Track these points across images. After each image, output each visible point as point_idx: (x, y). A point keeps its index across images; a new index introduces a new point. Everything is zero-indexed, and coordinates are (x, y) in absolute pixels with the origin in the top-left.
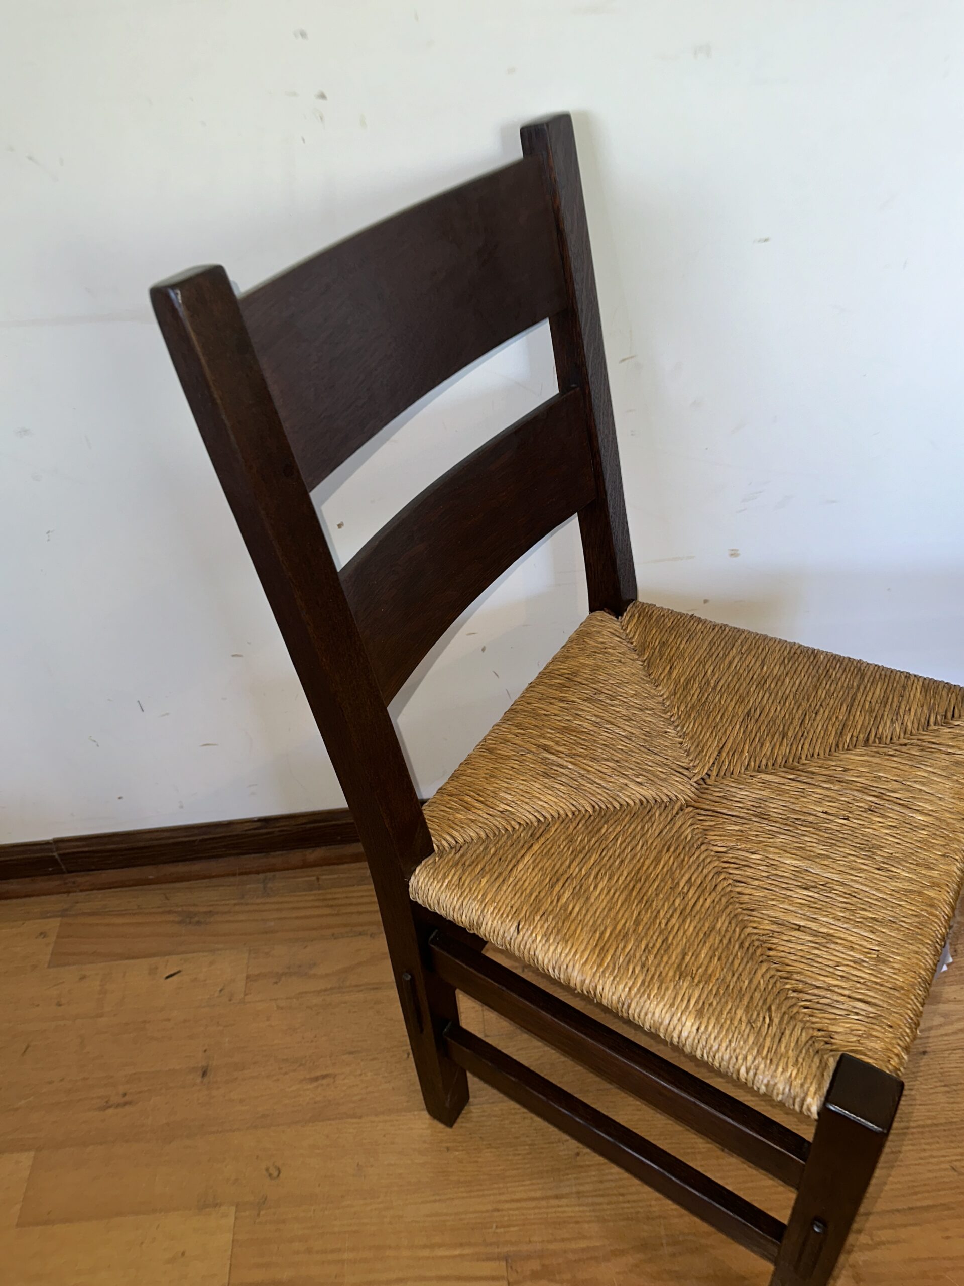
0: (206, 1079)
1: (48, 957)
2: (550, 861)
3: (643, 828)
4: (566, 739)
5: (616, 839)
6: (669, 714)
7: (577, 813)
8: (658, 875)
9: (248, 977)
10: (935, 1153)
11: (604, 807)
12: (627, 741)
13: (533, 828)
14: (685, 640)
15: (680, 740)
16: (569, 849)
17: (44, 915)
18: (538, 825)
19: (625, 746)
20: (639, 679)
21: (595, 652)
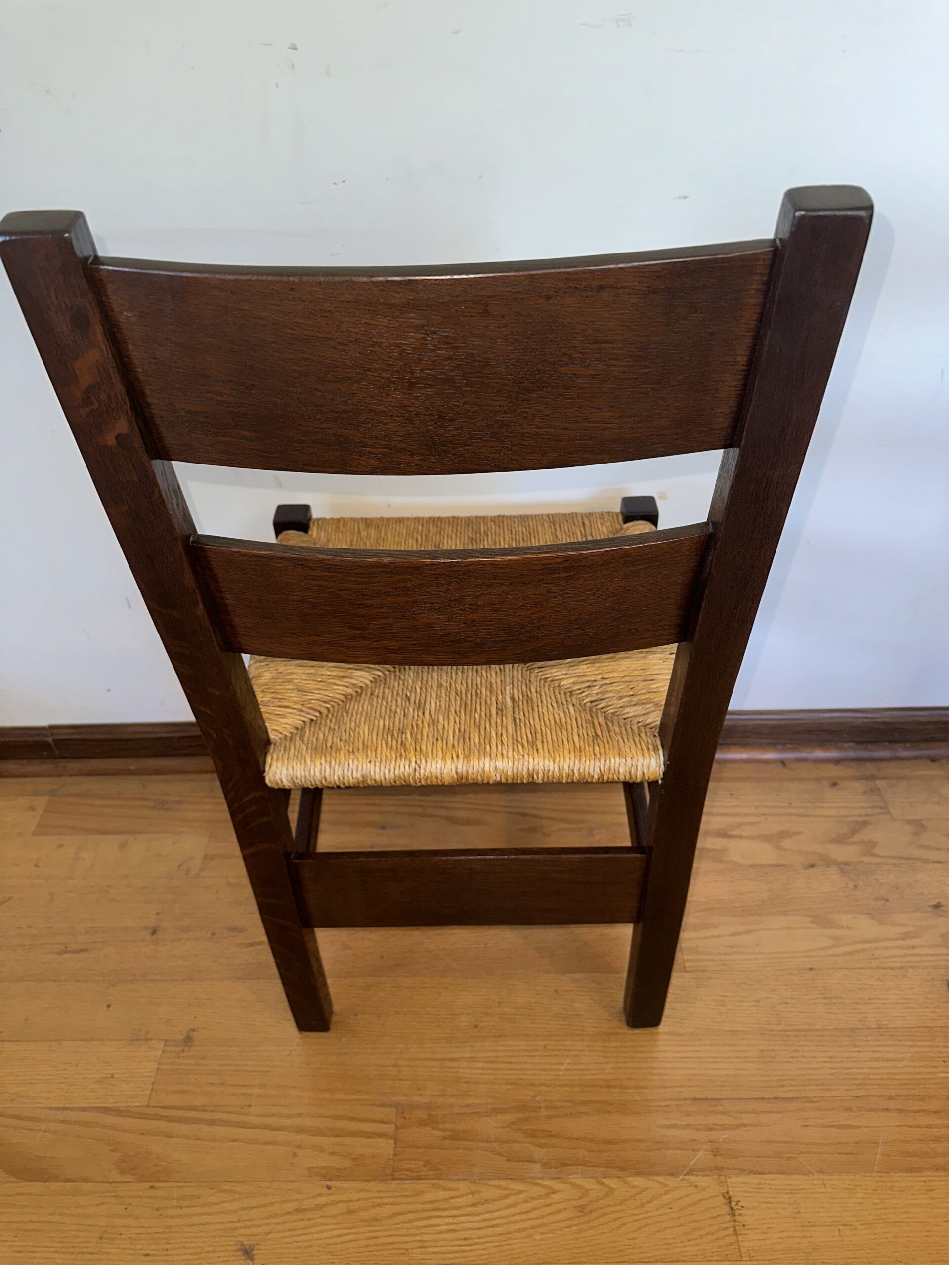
0: (154, 937)
1: (33, 828)
9: (205, 857)
10: (806, 1054)
17: (36, 793)
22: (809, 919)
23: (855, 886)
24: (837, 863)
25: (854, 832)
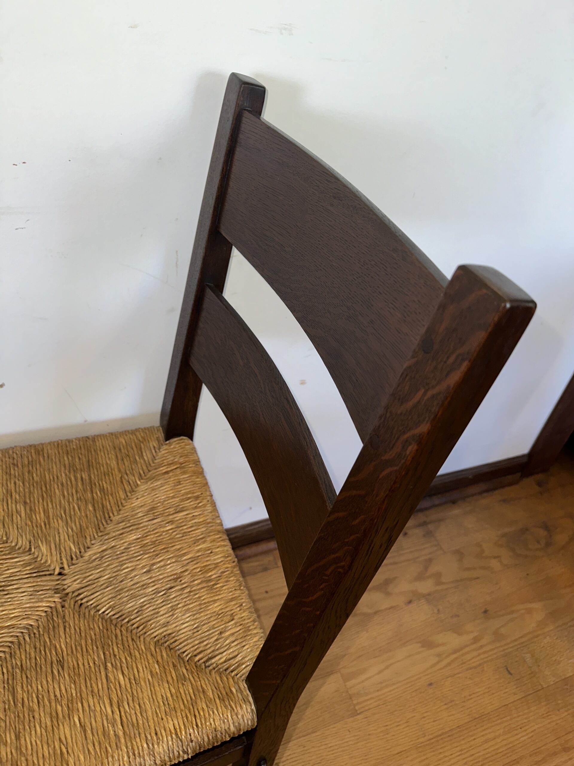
22: (420, 645)
23: (438, 610)
24: (424, 596)
25: (426, 568)
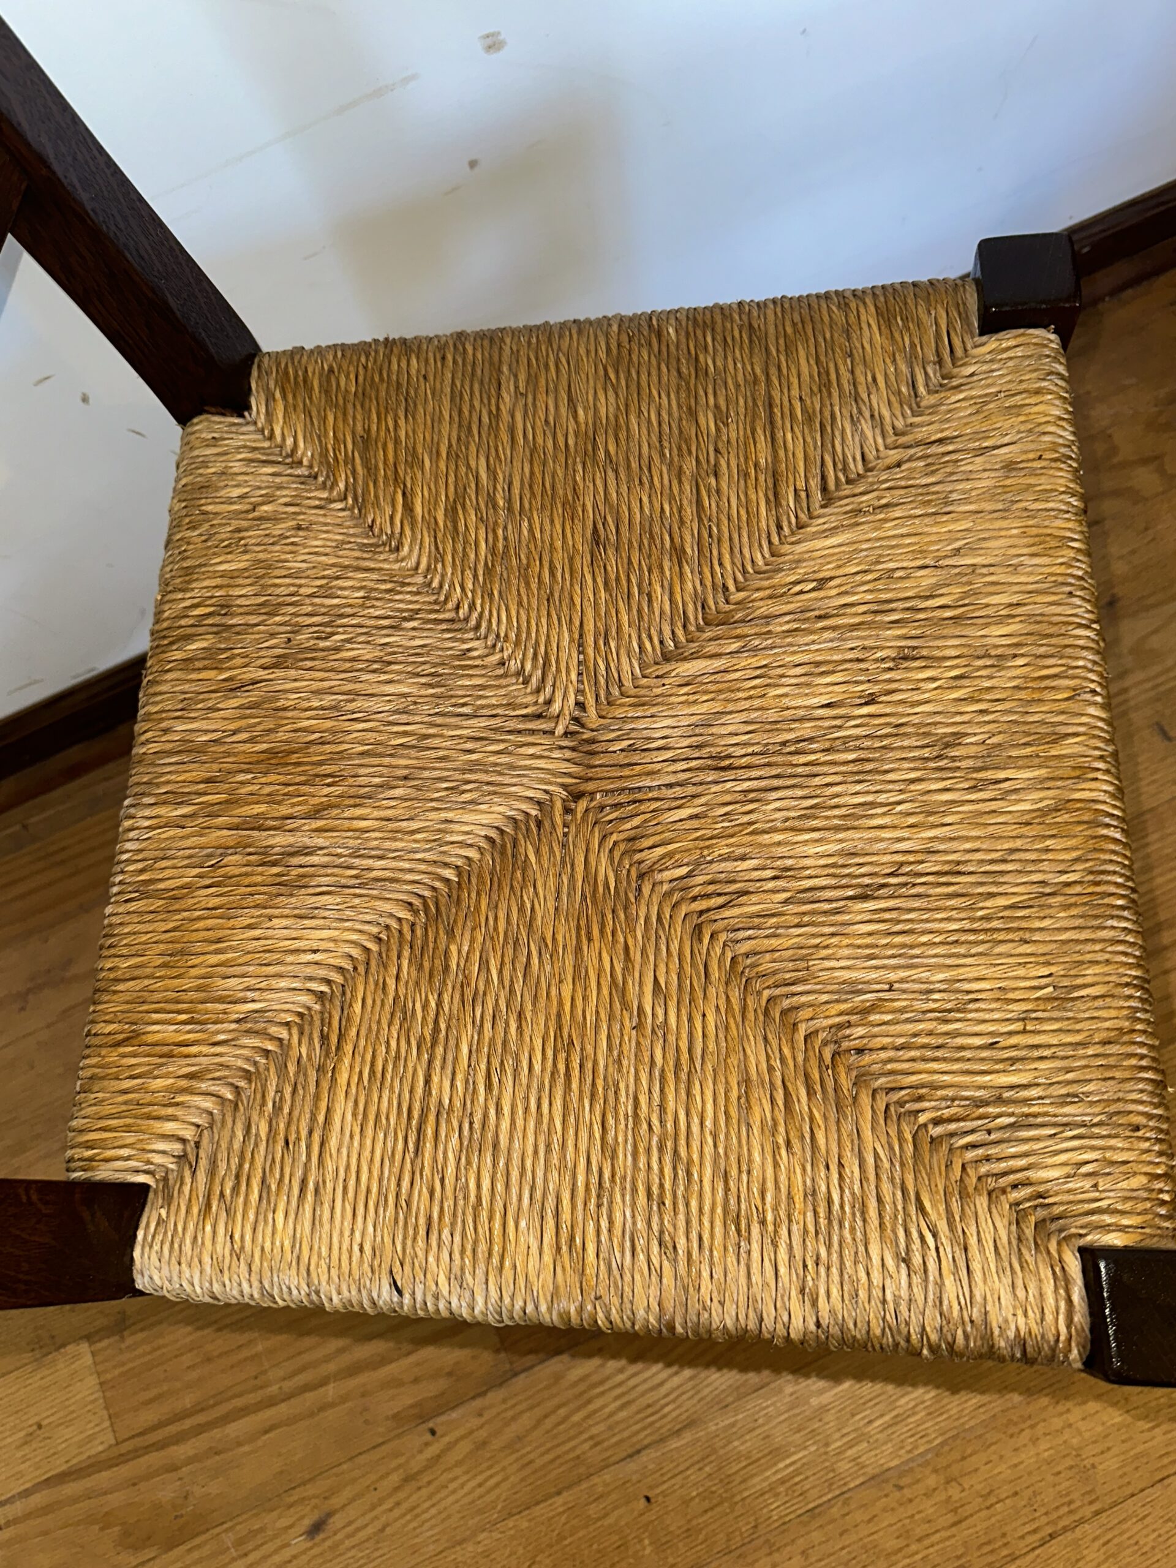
2: (386, 1093)
3: (521, 909)
4: (282, 779)
5: (484, 964)
6: (450, 605)
7: (384, 936)
8: (597, 1012)
11: (427, 893)
12: (404, 718)
13: (317, 1019)
14: (401, 414)
15: (496, 658)
16: (408, 1042)
18: (323, 1005)
19: (405, 734)
20: (357, 554)
21: (239, 530)
